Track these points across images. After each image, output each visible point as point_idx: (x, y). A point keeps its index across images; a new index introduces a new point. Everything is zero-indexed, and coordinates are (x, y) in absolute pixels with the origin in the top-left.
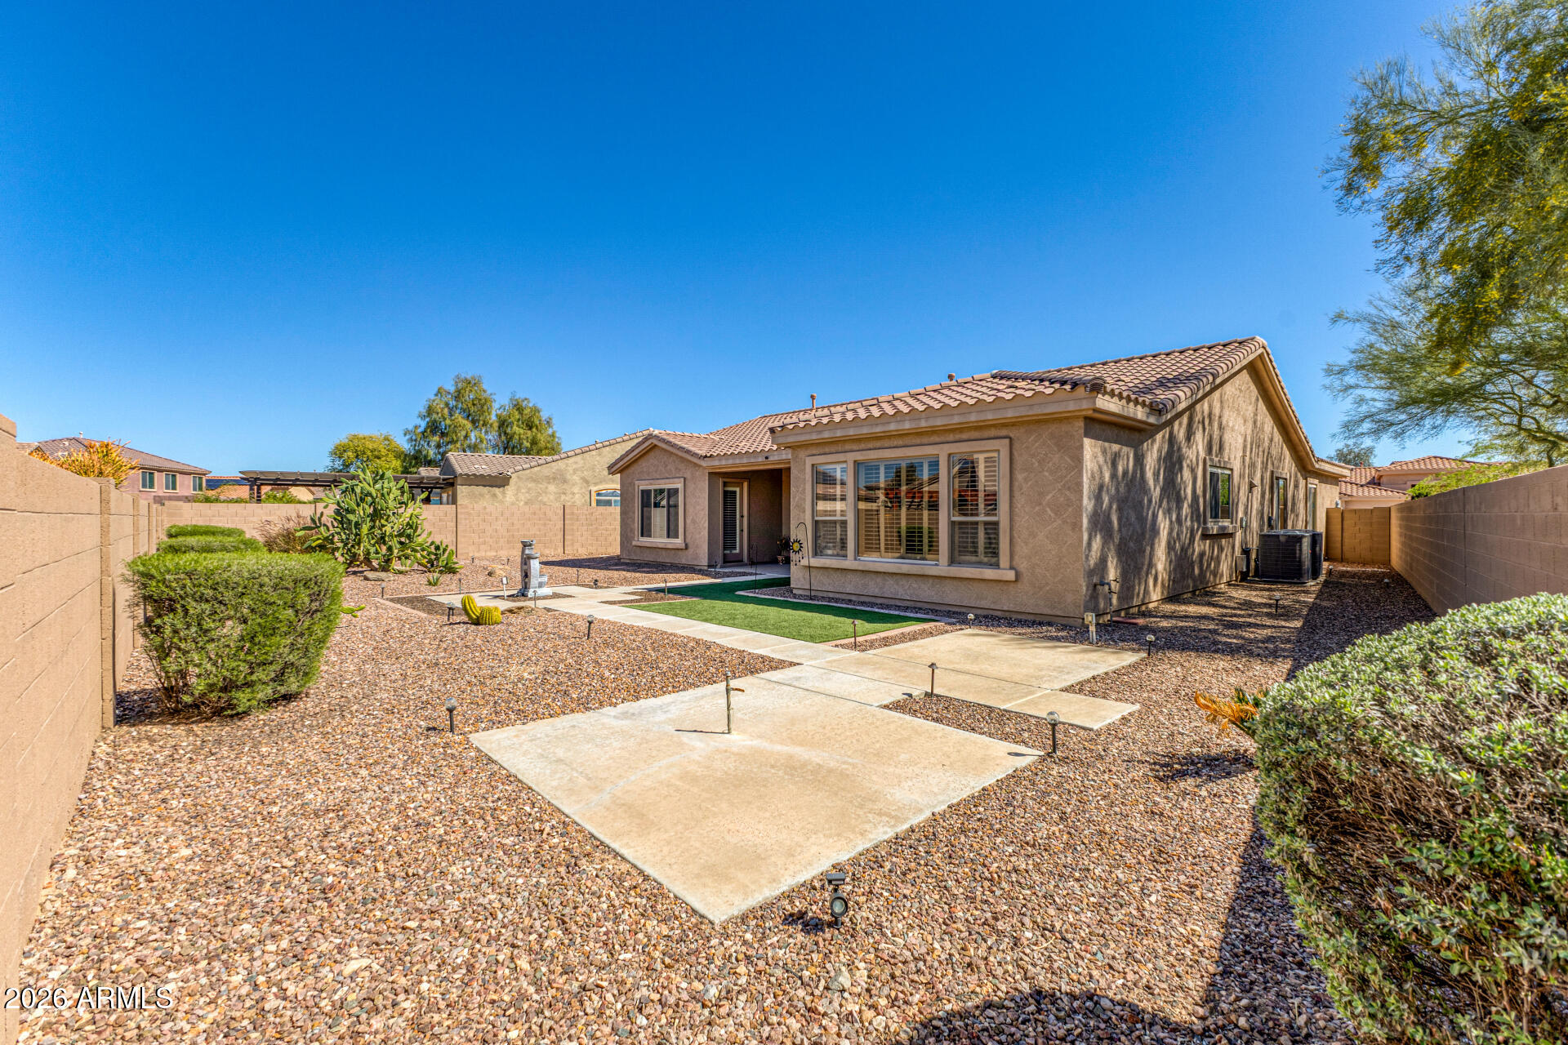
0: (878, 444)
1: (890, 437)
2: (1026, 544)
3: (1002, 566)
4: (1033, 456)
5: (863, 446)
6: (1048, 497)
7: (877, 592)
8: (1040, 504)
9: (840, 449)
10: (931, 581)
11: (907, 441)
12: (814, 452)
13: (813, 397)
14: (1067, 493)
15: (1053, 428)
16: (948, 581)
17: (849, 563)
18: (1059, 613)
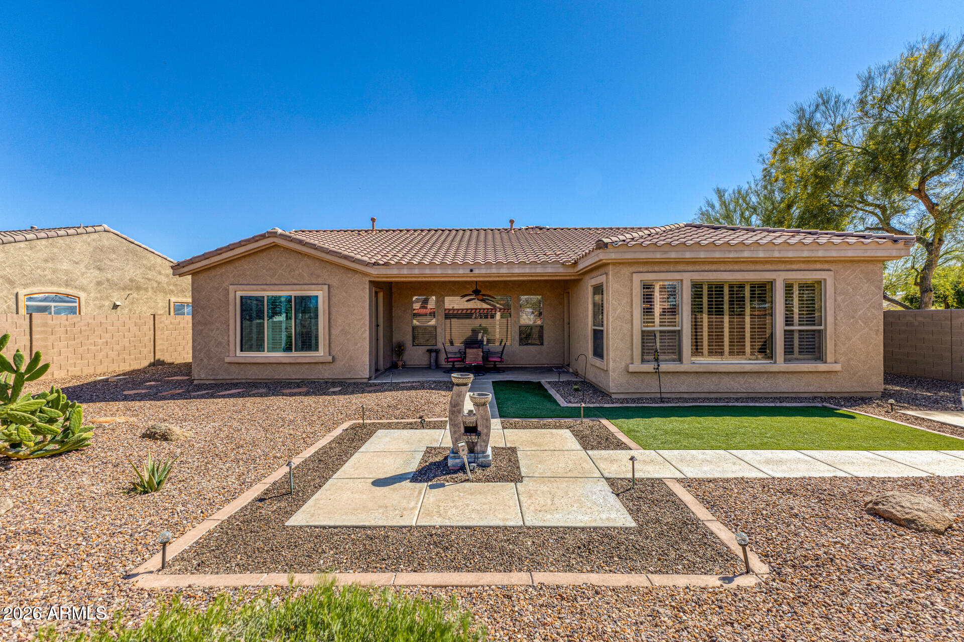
0: (713, 267)
1: (725, 262)
2: (844, 344)
3: (828, 361)
4: (848, 284)
5: (698, 268)
6: (859, 313)
7: (713, 388)
8: (853, 317)
9: (672, 269)
10: (766, 376)
11: (743, 267)
12: (641, 270)
13: (373, 220)
14: (873, 310)
15: (863, 266)
16: (780, 375)
17: (685, 367)
18: (868, 390)
